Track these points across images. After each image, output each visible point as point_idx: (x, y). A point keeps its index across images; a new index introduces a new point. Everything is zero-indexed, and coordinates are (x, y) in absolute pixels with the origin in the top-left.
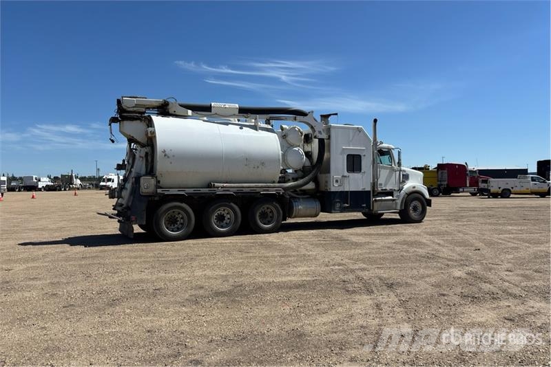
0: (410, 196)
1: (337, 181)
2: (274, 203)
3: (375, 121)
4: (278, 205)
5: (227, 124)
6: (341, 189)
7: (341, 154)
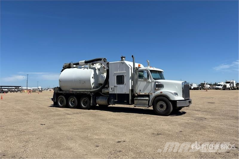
0: (157, 98)
1: (112, 89)
2: (87, 98)
3: (132, 56)
4: (88, 98)
5: (81, 68)
6: (113, 93)
7: (114, 76)
